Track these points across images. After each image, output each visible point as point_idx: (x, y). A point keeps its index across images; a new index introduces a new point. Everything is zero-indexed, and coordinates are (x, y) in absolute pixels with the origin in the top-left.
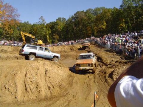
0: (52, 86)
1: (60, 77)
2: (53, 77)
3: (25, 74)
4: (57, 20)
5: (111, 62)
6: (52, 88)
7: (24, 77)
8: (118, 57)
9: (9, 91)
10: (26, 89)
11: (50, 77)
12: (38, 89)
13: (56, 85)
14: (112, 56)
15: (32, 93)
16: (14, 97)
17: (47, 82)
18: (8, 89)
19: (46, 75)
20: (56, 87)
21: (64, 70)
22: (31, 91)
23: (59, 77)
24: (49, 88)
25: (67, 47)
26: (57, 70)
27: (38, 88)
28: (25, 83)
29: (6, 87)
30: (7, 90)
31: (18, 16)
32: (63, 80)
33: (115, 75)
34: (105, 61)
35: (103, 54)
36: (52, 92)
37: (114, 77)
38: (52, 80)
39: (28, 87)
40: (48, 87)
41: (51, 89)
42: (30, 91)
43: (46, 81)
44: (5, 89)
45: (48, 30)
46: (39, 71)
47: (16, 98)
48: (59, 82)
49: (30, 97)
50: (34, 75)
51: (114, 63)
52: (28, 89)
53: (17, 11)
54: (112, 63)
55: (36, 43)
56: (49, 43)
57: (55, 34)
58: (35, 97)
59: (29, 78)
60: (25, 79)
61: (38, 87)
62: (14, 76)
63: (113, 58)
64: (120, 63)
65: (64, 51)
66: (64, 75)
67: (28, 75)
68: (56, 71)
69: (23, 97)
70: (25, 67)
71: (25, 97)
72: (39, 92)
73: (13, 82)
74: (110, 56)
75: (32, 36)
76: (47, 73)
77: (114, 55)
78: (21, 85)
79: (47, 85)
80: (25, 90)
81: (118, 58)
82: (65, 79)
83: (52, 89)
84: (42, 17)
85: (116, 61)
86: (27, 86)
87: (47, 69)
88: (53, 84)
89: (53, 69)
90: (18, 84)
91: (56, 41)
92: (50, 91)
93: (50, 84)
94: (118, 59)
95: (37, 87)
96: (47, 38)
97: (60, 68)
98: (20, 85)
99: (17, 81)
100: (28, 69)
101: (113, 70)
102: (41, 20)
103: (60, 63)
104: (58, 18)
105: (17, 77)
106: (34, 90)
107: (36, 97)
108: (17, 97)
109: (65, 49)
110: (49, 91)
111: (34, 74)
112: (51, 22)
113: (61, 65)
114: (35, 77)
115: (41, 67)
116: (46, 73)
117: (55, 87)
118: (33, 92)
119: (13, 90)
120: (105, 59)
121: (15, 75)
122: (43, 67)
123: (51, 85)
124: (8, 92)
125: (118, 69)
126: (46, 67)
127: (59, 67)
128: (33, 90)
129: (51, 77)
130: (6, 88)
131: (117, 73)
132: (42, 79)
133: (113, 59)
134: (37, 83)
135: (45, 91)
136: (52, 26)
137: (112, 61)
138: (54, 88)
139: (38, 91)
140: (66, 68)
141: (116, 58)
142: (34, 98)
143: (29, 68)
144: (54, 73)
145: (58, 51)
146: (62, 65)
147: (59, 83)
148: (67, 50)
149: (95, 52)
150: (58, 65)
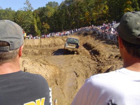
4: (47, 5)
5: (109, 57)
14: (112, 49)
21: (48, 68)
25: (58, 39)
26: (39, 69)
34: (103, 56)
35: (101, 46)
45: (36, 18)
51: (114, 57)
57: (45, 23)
63: (113, 52)
66: (48, 76)
68: (37, 70)
74: (109, 49)
77: (114, 48)
82: (49, 80)
84: (27, 2)
85: (116, 55)
87: (26, 68)
89: (34, 68)
94: (119, 54)
96: (35, 28)
101: (110, 67)
102: (26, 6)
103: (45, 60)
104: (49, 2)
109: (56, 41)
112: (39, 8)
113: (45, 62)
120: (102, 54)
122: (21, 66)
125: (115, 66)
127: (42, 65)
133: (113, 54)
136: (41, 13)
137: (112, 55)
140: (51, 66)
141: (116, 51)
145: (47, 44)
146: (47, 62)
148: (58, 43)
149: (93, 44)
150: (41, 62)
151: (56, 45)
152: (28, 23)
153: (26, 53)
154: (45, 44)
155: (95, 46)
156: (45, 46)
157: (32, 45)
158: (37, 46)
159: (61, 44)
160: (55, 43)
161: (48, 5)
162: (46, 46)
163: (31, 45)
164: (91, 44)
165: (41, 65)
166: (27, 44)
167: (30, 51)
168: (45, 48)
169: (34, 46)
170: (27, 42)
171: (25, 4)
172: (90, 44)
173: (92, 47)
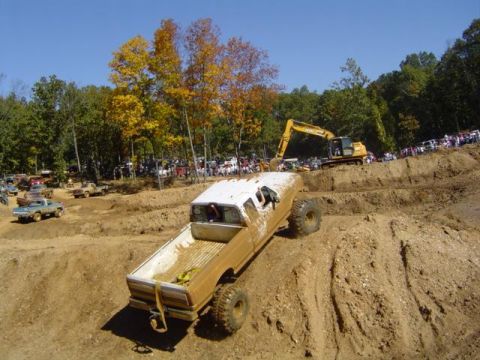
0: (436, 302)
1: (460, 268)
2: (434, 269)
3: (329, 267)
4: (403, 64)
6: (435, 312)
7: (329, 278)
9: (282, 332)
10: (340, 321)
11: (421, 273)
12: (385, 320)
13: (452, 301)
15: (364, 333)
16: (300, 353)
17: (415, 291)
18: (278, 323)
19: (405, 264)
20: (450, 308)
21: (470, 240)
22: (360, 327)
23: (458, 270)
24: (425, 312)
25: (456, 153)
26: (444, 242)
27: (386, 315)
28: (333, 298)
29: (271, 318)
30: (274, 327)
31: (272, 72)
32: (473, 280)
36: (438, 326)
38: (432, 280)
39: (348, 311)
40: (421, 309)
41: (433, 317)
42: (355, 327)
43: (409, 286)
44: (267, 325)
45: (378, 103)
46: (378, 253)
47: (308, 355)
48: (459, 288)
49: (358, 350)
50: (362, 267)
52: (349, 322)
53: (266, 56)
55: (347, 152)
57: (405, 115)
58: (377, 351)
59: (347, 281)
60: (332, 284)
61: (382, 311)
62: (293, 276)
65: (449, 169)
66: (476, 261)
67: (340, 270)
68: (440, 247)
69: (334, 351)
70: (325, 243)
71: (342, 350)
72: (390, 329)
73: (293, 297)
75: (327, 132)
76: (409, 256)
78: (321, 309)
79: (418, 302)
80: (337, 325)
83: (437, 317)
84: (351, 65)
86: (344, 309)
87: (405, 244)
88: (439, 296)
89: (430, 240)
90: (310, 305)
92: (432, 325)
93: (428, 298)
95: (379, 313)
97: (453, 232)
98: (317, 307)
99: (307, 294)
100: (338, 247)
102: (347, 75)
103: (451, 217)
104: (408, 57)
105: (304, 278)
106: (370, 324)
107: (381, 348)
108: (313, 353)
109: (453, 161)
110: (428, 326)
111: (364, 264)
112: (382, 76)
114: (368, 273)
115: (382, 236)
116: (404, 260)
117: (445, 307)
118: (367, 331)
119: (296, 327)
121: (297, 271)
122: (390, 238)
123: (432, 301)
124: (278, 336)
126: (403, 235)
127: (448, 229)
128: (367, 325)
129: (426, 270)
130: (269, 322)
132: (394, 281)
134: (376, 296)
135: (409, 324)
136: (390, 88)
138: (442, 311)
139: (387, 325)
142: (374, 352)
143: (340, 245)
144: (436, 256)
145: (426, 173)
147: (462, 292)
150: (442, 224)
151: (453, 172)
152: (357, 120)
153: (375, 201)
156: (421, 179)
157: (384, 177)
158: (400, 181)
159: (468, 167)
160: (450, 166)
161: (406, 63)
162: (425, 177)
165: (446, 232)
166: (369, 177)
167: (386, 195)
168: (423, 183)
169: (390, 181)
170: (370, 172)
171: (343, 70)
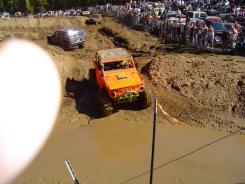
5: (142, 48)
8: (153, 39)
14: (144, 37)
33: (154, 69)
34: (133, 45)
35: (127, 33)
37: (151, 73)
51: (148, 49)
54: (144, 50)
56: (30, 12)
63: (146, 41)
64: (159, 50)
74: (140, 37)
77: (146, 36)
81: (154, 41)
85: (151, 45)
91: (43, 8)
94: (154, 43)
96: (26, 3)
101: (149, 60)
120: (132, 43)
125: (158, 60)
131: (156, 67)
133: (147, 43)
137: (145, 45)
140: (67, 57)
141: (150, 41)
146: (60, 50)
148: (63, 25)
149: (114, 30)
154: (45, 26)
155: (118, 32)
163: (25, 26)
164: (112, 30)
172: (110, 29)
173: (114, 33)
